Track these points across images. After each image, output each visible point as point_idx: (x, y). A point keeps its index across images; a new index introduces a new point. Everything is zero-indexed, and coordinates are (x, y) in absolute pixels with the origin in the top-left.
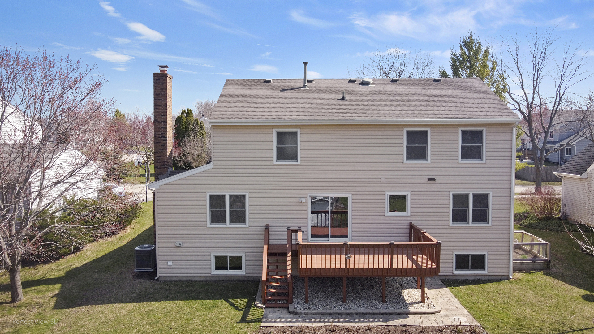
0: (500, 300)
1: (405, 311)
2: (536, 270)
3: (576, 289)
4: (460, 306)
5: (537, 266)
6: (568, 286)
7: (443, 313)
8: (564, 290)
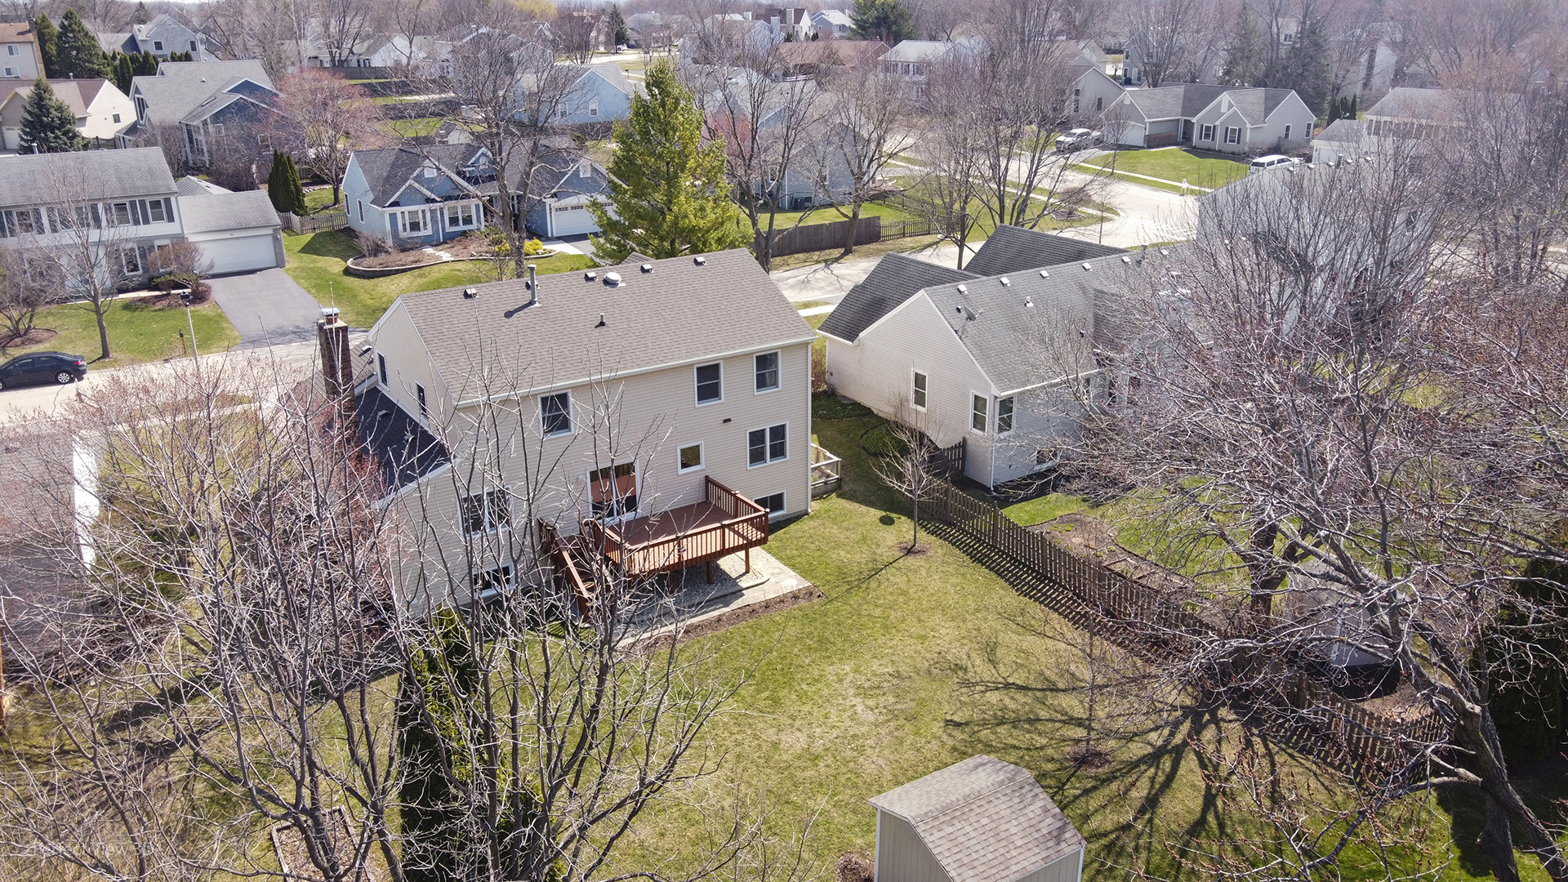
0: (812, 547)
1: (737, 588)
2: (829, 492)
3: (873, 511)
4: (782, 566)
5: (829, 487)
6: (864, 508)
7: (772, 580)
8: (862, 515)
